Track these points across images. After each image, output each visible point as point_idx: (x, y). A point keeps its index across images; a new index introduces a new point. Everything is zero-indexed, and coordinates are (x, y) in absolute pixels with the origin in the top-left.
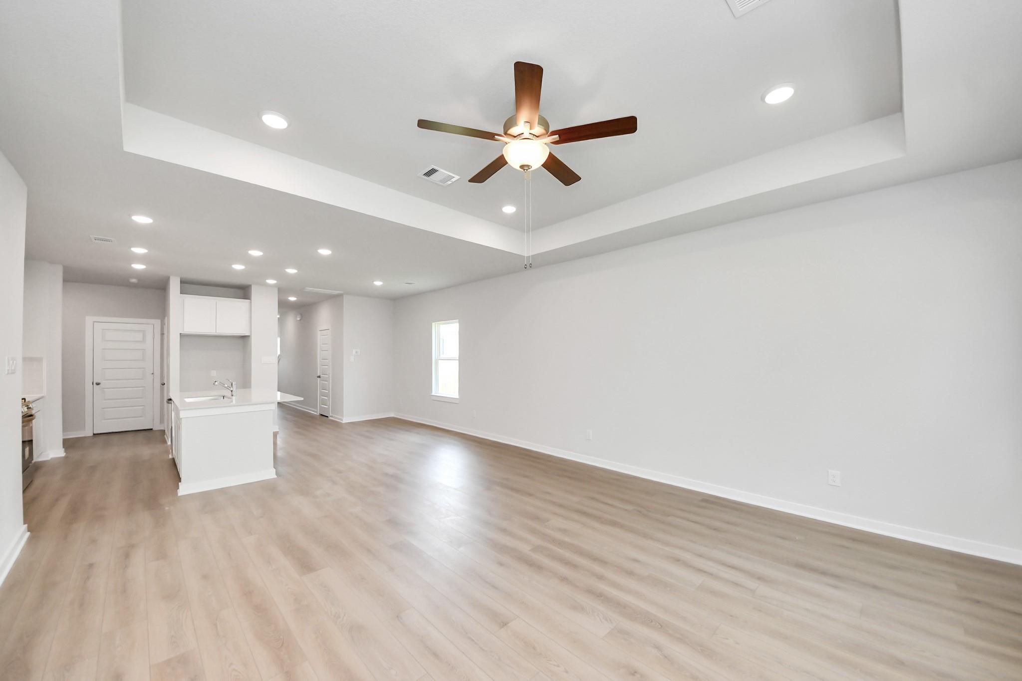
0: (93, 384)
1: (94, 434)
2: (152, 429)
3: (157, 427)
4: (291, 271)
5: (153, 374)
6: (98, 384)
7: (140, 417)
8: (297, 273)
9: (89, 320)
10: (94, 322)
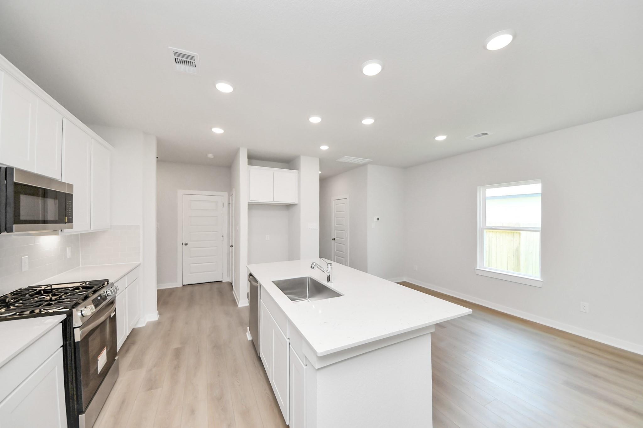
0: (183, 244)
1: (183, 285)
2: (222, 281)
3: (226, 279)
4: (324, 148)
5: (223, 236)
6: (186, 244)
7: (214, 271)
8: (328, 149)
9: (180, 192)
10: (183, 194)
